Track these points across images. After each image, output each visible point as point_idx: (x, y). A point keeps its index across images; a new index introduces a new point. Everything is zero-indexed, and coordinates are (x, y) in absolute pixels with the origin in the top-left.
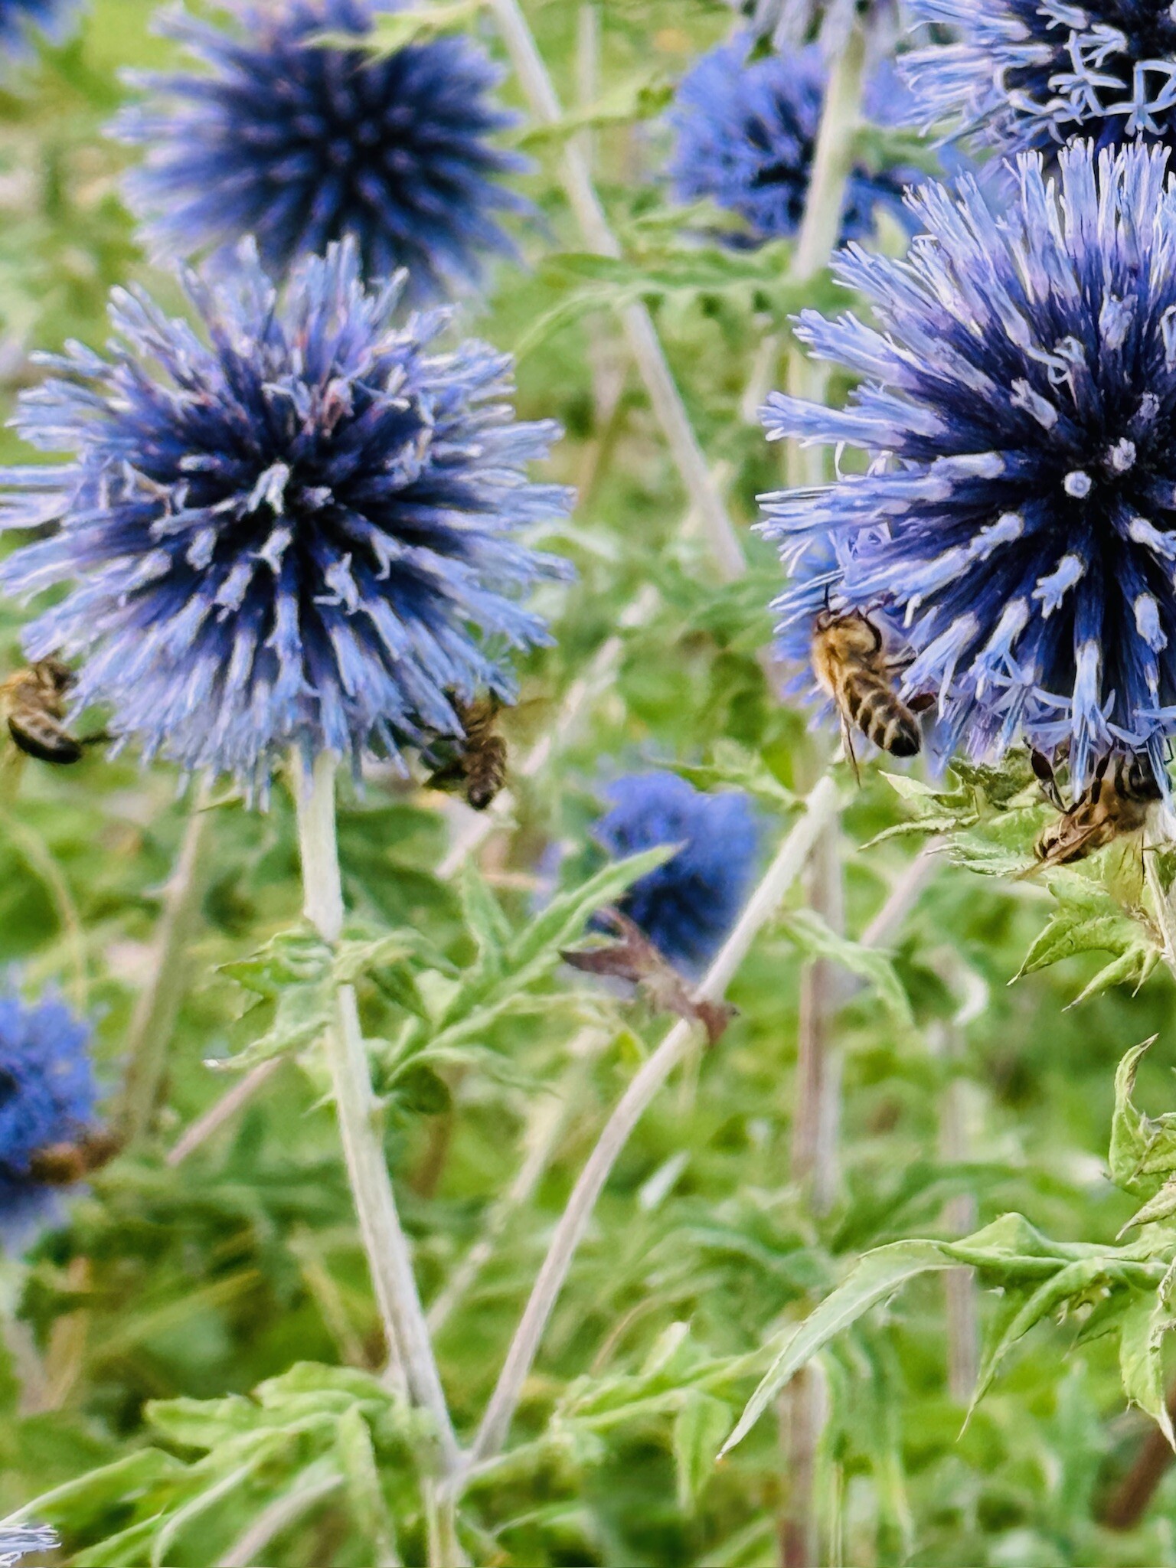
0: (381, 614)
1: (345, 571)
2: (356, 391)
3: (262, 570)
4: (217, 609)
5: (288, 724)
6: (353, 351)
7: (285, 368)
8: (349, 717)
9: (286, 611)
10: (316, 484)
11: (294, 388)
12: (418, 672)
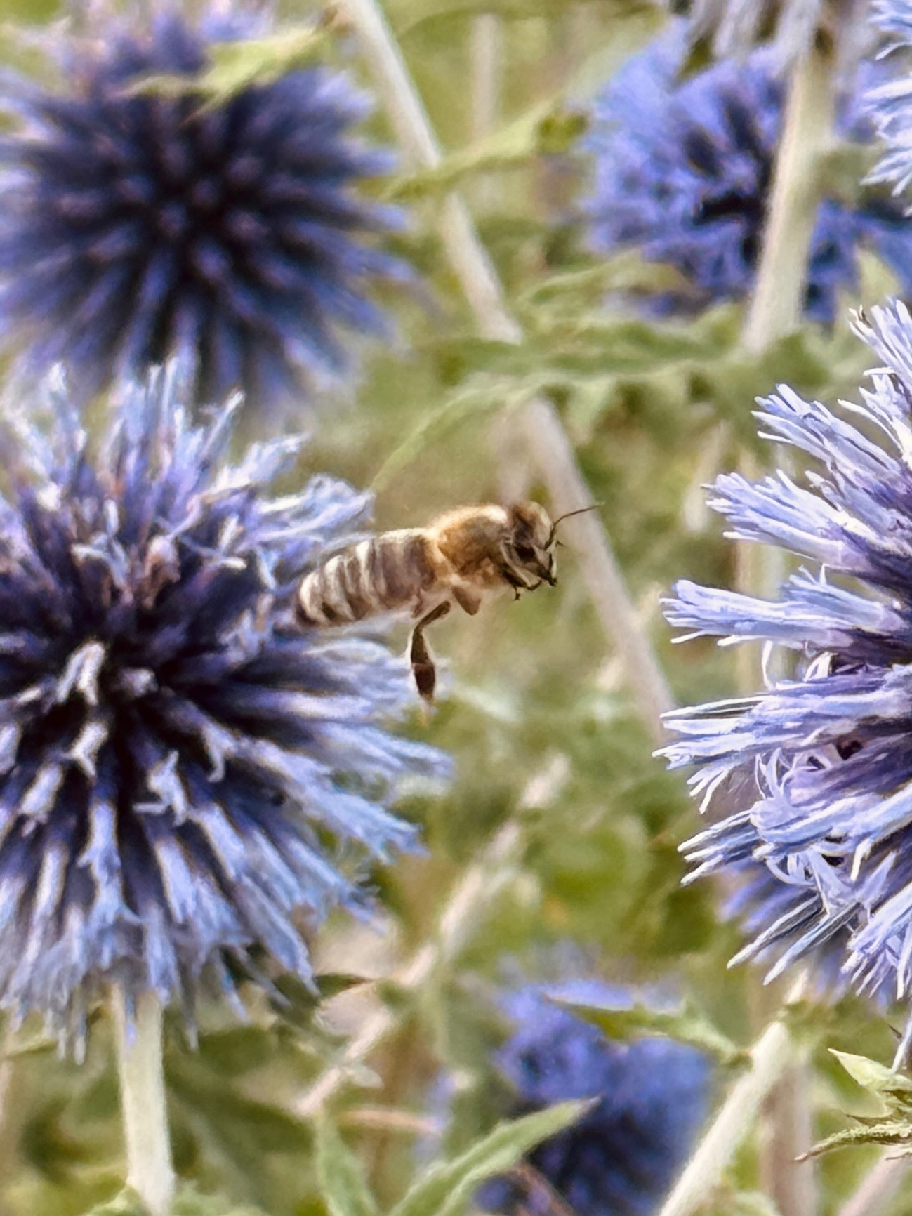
0: (214, 824)
1: (172, 771)
2: (181, 548)
3: (73, 773)
4: (21, 820)
5: (106, 959)
6: (178, 500)
7: (99, 524)
8: (178, 948)
9: (102, 822)
10: (138, 664)
11: (110, 549)
12: (259, 892)
